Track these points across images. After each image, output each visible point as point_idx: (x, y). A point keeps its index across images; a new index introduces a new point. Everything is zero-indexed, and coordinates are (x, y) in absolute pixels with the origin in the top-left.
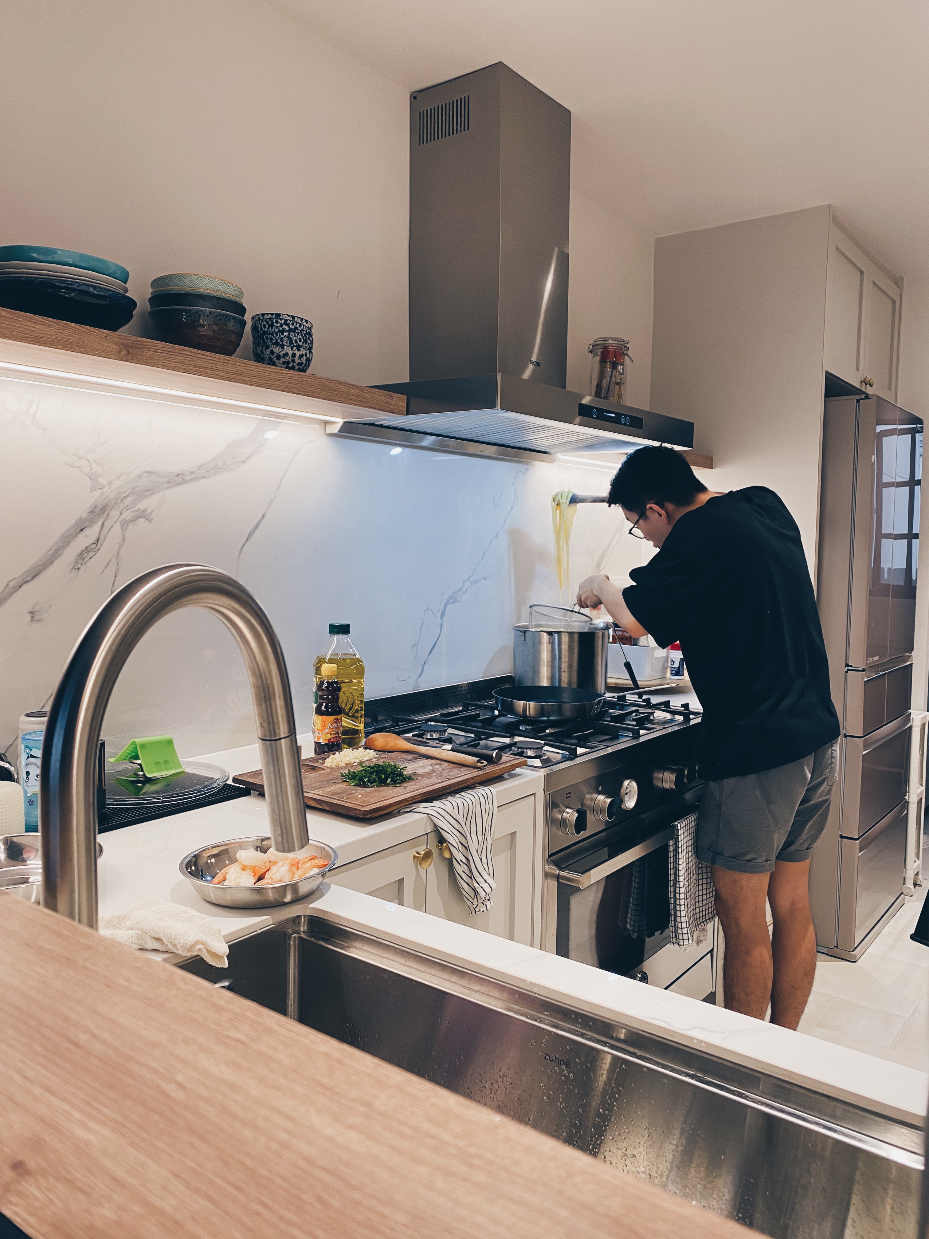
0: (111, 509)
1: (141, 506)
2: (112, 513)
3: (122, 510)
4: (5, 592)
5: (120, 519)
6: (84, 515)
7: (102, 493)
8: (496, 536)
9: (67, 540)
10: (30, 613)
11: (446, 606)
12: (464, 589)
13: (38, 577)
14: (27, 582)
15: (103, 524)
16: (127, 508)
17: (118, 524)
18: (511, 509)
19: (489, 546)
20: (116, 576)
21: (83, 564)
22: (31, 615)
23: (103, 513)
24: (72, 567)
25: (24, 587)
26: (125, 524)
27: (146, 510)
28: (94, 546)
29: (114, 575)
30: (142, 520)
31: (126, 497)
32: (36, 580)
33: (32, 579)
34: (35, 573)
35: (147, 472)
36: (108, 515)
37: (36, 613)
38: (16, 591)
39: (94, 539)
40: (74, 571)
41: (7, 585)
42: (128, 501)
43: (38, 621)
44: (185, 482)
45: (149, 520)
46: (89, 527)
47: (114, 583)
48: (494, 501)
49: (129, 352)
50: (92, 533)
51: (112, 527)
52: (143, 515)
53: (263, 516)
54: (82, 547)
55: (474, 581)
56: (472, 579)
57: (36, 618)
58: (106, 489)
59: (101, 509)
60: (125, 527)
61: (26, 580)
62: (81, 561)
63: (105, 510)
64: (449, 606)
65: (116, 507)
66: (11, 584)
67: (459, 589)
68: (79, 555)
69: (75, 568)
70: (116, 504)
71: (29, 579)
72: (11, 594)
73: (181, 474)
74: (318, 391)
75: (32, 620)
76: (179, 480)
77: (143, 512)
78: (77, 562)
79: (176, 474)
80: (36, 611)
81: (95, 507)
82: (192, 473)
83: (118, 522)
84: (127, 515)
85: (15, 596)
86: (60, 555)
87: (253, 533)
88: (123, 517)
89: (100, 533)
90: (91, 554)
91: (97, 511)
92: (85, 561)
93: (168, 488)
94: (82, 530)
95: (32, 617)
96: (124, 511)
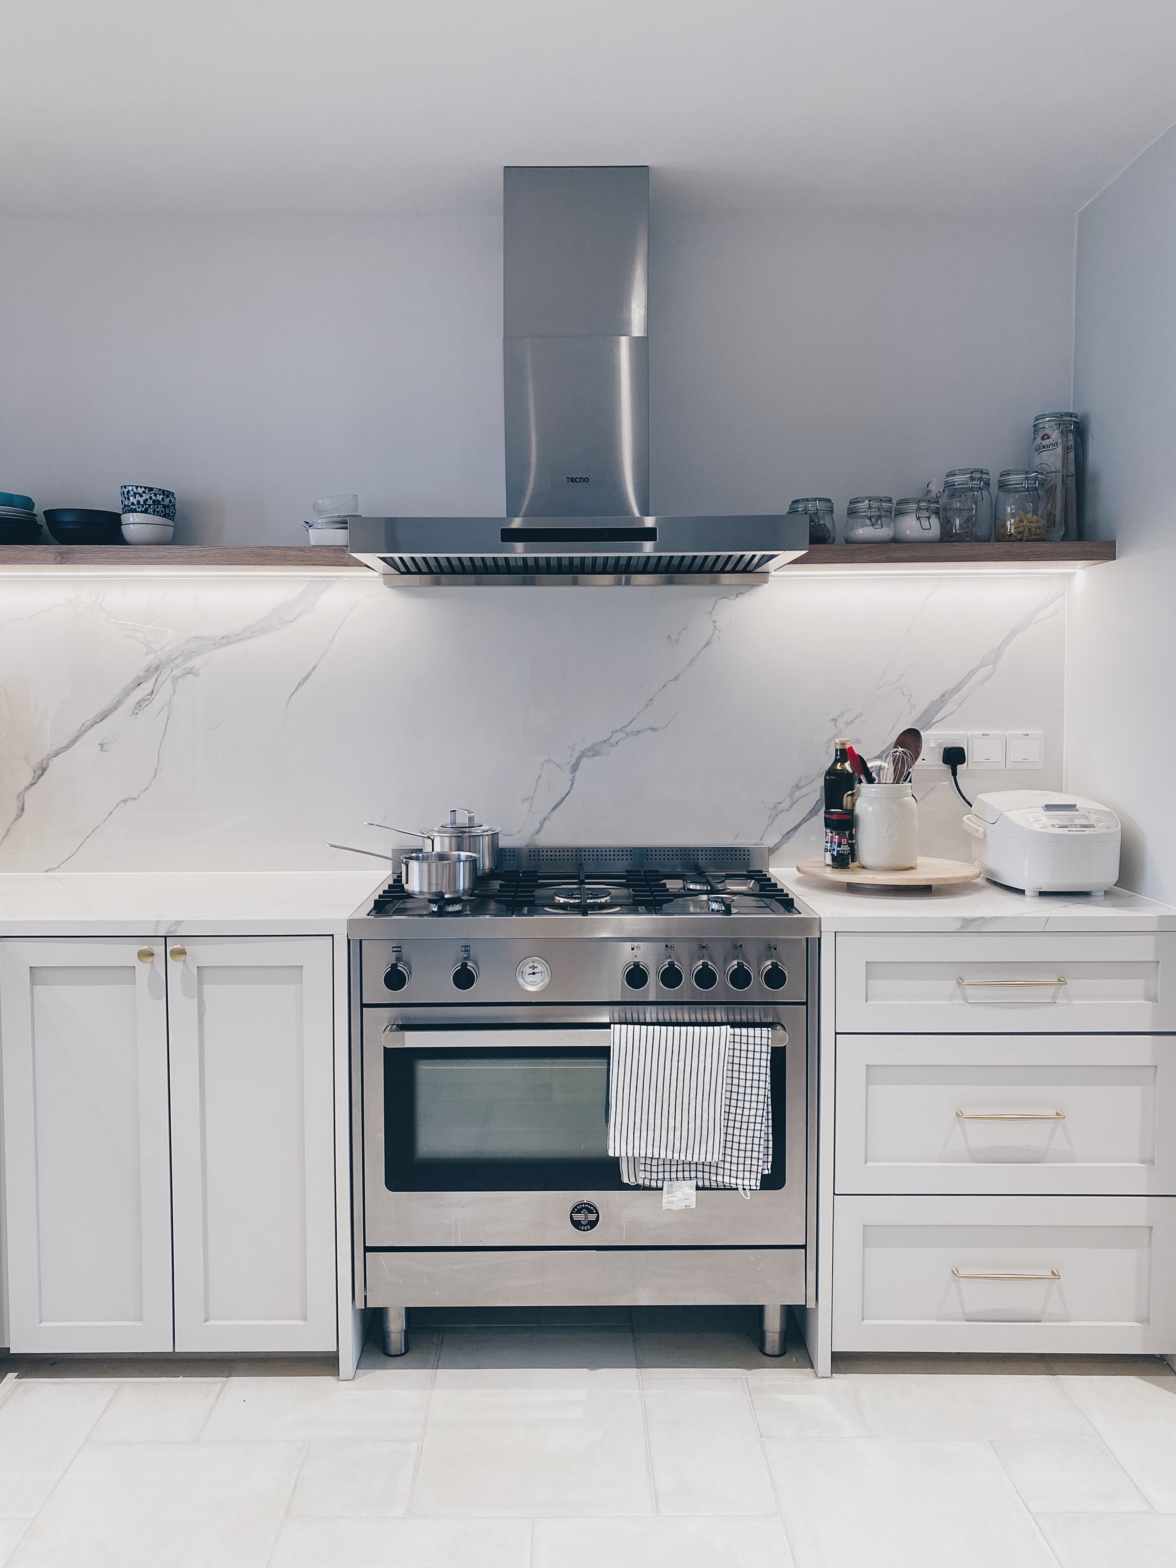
0: (164, 668)
1: (189, 664)
2: (163, 671)
3: (173, 669)
4: (82, 730)
5: (171, 676)
6: (141, 674)
7: (156, 656)
8: (676, 678)
9: (128, 692)
10: (100, 745)
11: (579, 759)
12: (613, 741)
13: (106, 718)
14: (97, 722)
15: (157, 680)
16: (177, 667)
17: (169, 679)
18: (705, 646)
19: (660, 690)
20: (168, 720)
21: (140, 710)
22: (100, 746)
23: (156, 672)
24: (132, 712)
25: (96, 726)
26: (175, 679)
27: (193, 667)
28: (149, 697)
29: (167, 719)
30: (190, 675)
31: (175, 658)
32: (104, 721)
33: (101, 720)
34: (103, 716)
35: (195, 637)
36: (161, 672)
37: (104, 745)
38: (90, 729)
39: (149, 691)
40: (134, 716)
41: (83, 724)
42: (177, 661)
43: (106, 751)
44: (229, 643)
45: (197, 675)
46: (145, 682)
47: (166, 725)
48: (669, 636)
49: (62, 557)
50: (148, 686)
51: (164, 682)
52: (190, 671)
53: (314, 668)
54: (140, 697)
55: (632, 732)
56: (628, 729)
57: (104, 749)
58: (159, 653)
59: (155, 668)
60: (176, 681)
61: (96, 722)
62: (138, 708)
63: (158, 670)
64: (585, 759)
65: (167, 666)
66: (86, 724)
67: (604, 740)
68: (138, 704)
69: (134, 712)
70: (167, 664)
71: (99, 720)
72: (85, 731)
73: (227, 637)
74: (248, 558)
75: (101, 750)
76: (224, 641)
77: (191, 669)
78: (135, 708)
79: (221, 637)
80: (104, 744)
81: (150, 667)
82: (237, 635)
83: (169, 677)
84: (177, 672)
85: (89, 732)
86: (122, 704)
87: (303, 684)
88: (173, 673)
89: (154, 686)
90: (147, 702)
91: (151, 670)
92: (142, 708)
93: (214, 649)
94: (139, 685)
95: (101, 748)
96: (174, 669)
